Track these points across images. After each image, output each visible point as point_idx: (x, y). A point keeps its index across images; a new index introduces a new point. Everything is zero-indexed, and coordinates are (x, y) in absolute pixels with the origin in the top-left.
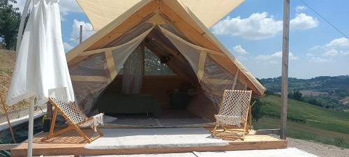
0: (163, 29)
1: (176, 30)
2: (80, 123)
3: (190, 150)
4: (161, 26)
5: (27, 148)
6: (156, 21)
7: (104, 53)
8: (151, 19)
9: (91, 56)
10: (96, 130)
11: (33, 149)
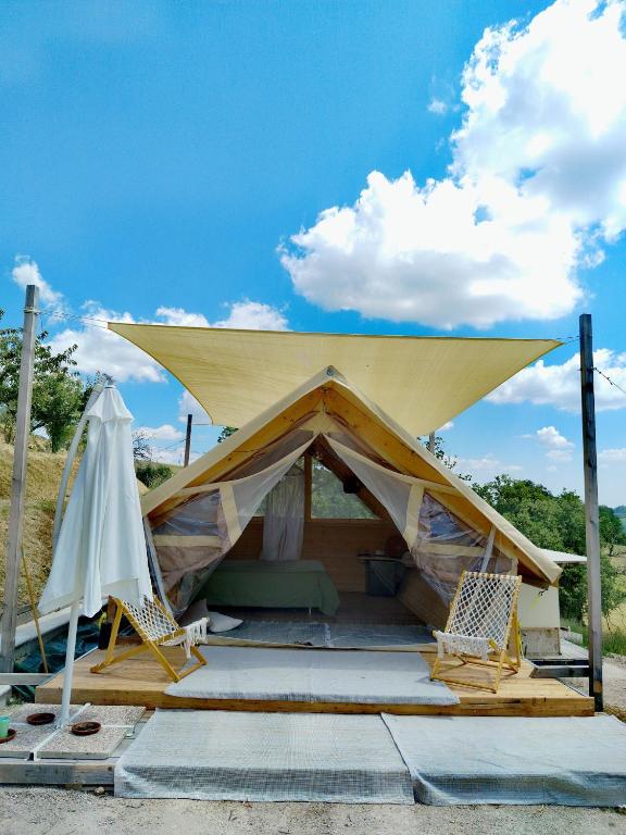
0: (332, 442)
1: (360, 444)
2: (161, 640)
3: (376, 710)
4: (329, 435)
5: (61, 687)
6: (320, 425)
7: (217, 491)
8: (310, 422)
9: (193, 497)
10: (189, 656)
11: (73, 691)
